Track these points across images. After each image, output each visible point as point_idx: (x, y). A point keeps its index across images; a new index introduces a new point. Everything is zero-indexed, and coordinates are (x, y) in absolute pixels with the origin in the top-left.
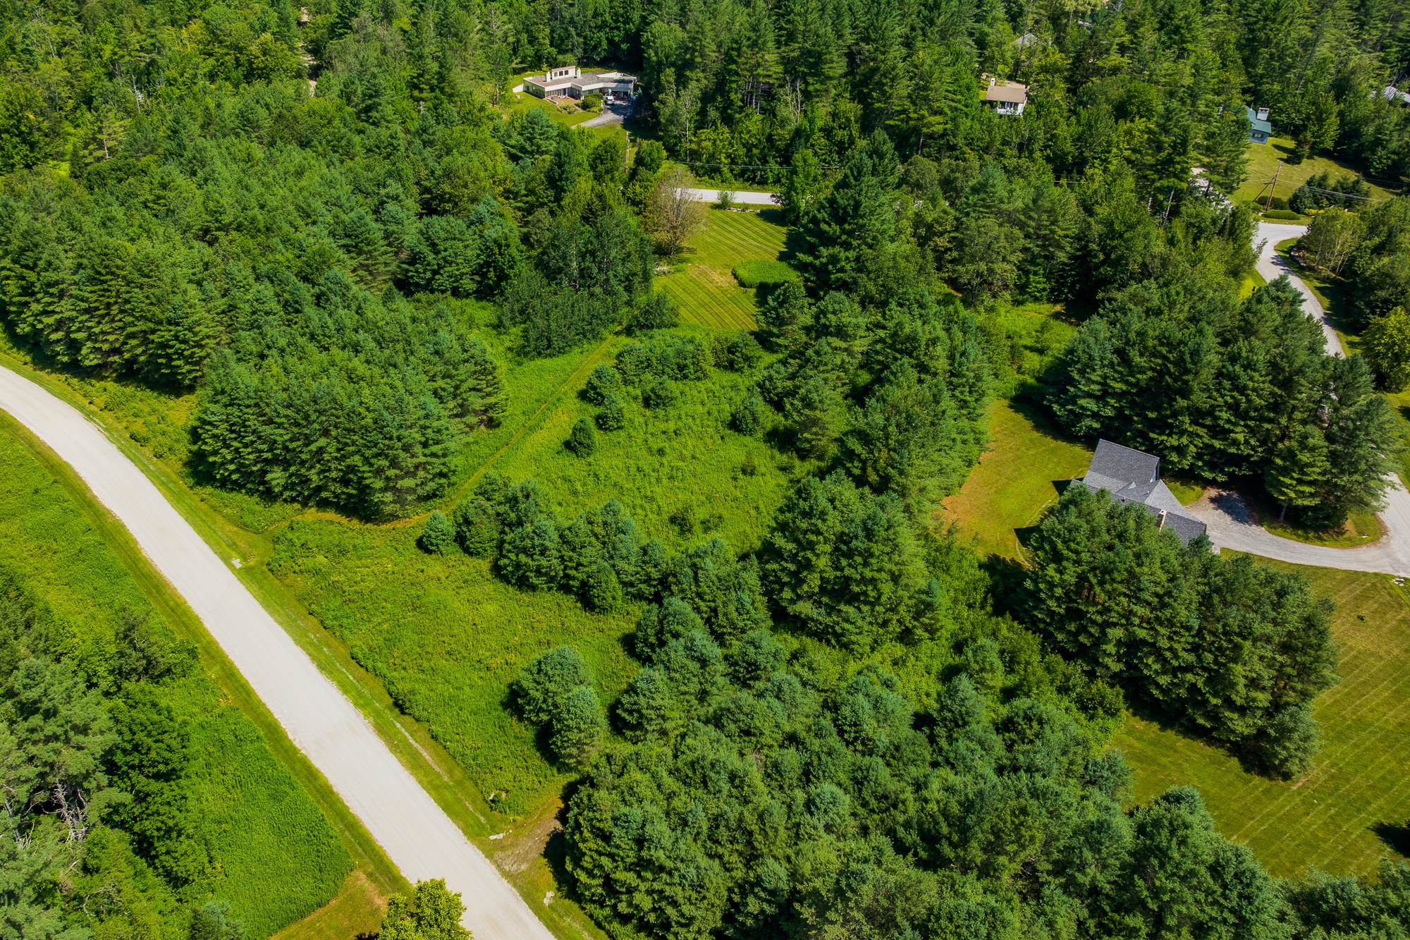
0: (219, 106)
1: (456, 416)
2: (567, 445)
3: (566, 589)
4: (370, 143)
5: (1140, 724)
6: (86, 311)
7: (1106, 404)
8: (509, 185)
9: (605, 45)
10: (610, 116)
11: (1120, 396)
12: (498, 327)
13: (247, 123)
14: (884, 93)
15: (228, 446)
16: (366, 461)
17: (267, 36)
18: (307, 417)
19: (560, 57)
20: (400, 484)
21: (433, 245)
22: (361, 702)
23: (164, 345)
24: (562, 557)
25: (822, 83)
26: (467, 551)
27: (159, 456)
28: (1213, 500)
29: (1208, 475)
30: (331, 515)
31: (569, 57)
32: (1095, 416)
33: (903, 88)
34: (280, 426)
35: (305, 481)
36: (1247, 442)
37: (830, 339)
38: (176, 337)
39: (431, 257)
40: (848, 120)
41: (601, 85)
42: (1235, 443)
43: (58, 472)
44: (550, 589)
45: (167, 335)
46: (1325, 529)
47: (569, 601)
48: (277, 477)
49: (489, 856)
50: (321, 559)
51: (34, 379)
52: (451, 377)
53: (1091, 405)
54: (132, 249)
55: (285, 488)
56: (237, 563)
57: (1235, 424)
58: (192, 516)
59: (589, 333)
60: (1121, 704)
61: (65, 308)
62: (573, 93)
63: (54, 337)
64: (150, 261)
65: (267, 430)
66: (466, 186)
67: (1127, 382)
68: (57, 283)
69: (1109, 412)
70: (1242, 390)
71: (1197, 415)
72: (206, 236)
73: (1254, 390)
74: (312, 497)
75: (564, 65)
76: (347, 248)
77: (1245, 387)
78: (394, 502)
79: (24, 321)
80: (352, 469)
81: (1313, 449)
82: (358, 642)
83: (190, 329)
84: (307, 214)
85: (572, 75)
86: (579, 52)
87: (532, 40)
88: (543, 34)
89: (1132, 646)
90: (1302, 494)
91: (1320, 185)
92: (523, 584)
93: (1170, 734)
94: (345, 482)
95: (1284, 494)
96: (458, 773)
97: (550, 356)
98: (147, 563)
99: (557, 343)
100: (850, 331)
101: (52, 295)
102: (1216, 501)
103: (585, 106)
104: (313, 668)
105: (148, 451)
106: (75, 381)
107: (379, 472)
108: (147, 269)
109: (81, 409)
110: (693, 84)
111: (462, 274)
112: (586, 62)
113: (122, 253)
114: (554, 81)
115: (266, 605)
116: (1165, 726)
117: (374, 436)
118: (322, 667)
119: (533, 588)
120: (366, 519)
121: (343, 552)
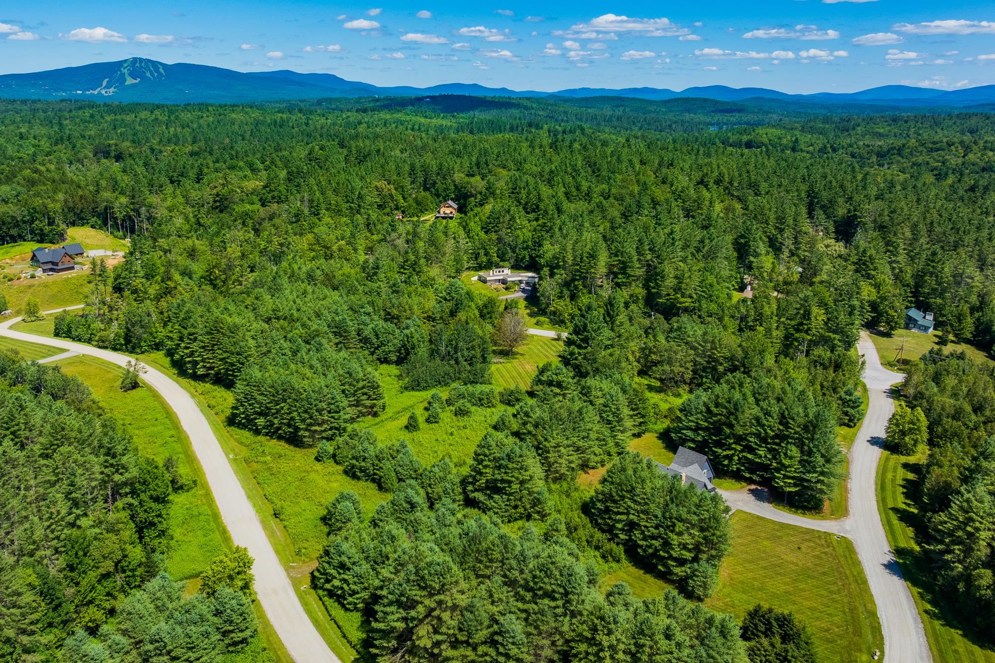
0: (299, 268)
1: (353, 405)
2: (406, 427)
3: (373, 481)
4: (367, 290)
5: (633, 570)
6: (203, 347)
7: (699, 434)
8: (430, 314)
9: (527, 258)
10: (520, 294)
11: (706, 429)
12: (400, 377)
13: (310, 277)
14: (657, 284)
15: (243, 406)
16: (299, 414)
17: (343, 242)
18: (277, 393)
19: (501, 263)
20: (314, 428)
21: (377, 336)
22: (259, 510)
23: (232, 365)
24: (373, 465)
25: (628, 278)
26: (336, 462)
27: (217, 414)
28: (750, 490)
29: (747, 475)
30: (282, 443)
31: (507, 264)
32: (693, 441)
33: (670, 282)
34: (266, 395)
35: (272, 424)
36: (766, 456)
37: (553, 388)
38: (238, 361)
39: (375, 340)
40: (638, 298)
41: (520, 278)
42: (760, 457)
43: (169, 414)
44: (367, 480)
45: (235, 360)
46: (809, 509)
47: (373, 486)
48: (261, 421)
49: (286, 570)
50: (269, 458)
51: (175, 380)
52: (354, 386)
53: (690, 433)
54: (229, 320)
55: (264, 428)
56: (231, 456)
57: (761, 446)
58: (220, 439)
59: (441, 382)
60: (623, 556)
61: (195, 346)
62: (504, 282)
63: (187, 359)
64: (235, 326)
65: (259, 398)
66: (405, 311)
67: (709, 422)
68: (194, 334)
69: (699, 439)
70: (763, 426)
71: (739, 439)
72: (268, 320)
73: (769, 426)
74: (273, 433)
75: (503, 267)
76: (335, 333)
77: (764, 425)
78: (309, 437)
79: (178, 353)
80: (292, 419)
81: (791, 458)
82: (269, 490)
83: (246, 358)
84: (318, 315)
85: (506, 272)
86: (512, 261)
87: (486, 254)
88: (493, 251)
89: (632, 526)
90: (789, 485)
91: (937, 354)
92: (354, 477)
93: (648, 576)
94: (289, 425)
95: (777, 483)
96: (288, 541)
97: (417, 390)
98: (193, 452)
99: (423, 384)
100: (564, 385)
101: (190, 339)
102: (752, 492)
103: (507, 289)
104: (245, 497)
105: (213, 412)
106: (192, 382)
107: (303, 421)
108: (234, 329)
109: (191, 394)
110: (558, 276)
111: (390, 351)
112: (516, 267)
113: (224, 321)
114: (493, 275)
115: (236, 473)
116: (646, 572)
117: (305, 403)
118: (248, 497)
119: (358, 479)
120: (297, 446)
121: (280, 456)
